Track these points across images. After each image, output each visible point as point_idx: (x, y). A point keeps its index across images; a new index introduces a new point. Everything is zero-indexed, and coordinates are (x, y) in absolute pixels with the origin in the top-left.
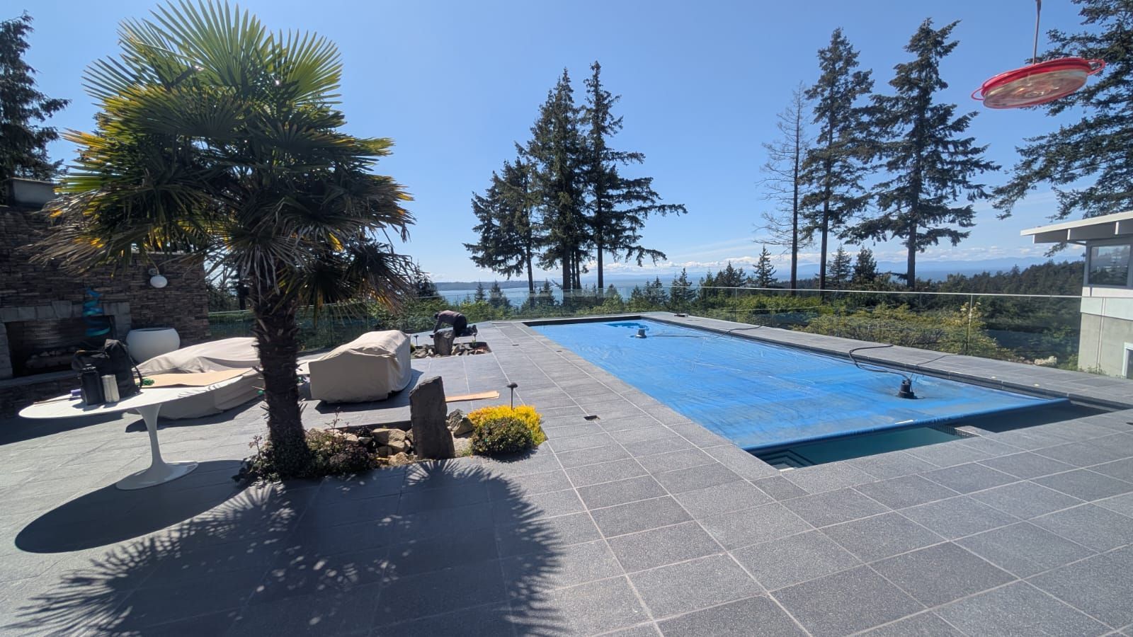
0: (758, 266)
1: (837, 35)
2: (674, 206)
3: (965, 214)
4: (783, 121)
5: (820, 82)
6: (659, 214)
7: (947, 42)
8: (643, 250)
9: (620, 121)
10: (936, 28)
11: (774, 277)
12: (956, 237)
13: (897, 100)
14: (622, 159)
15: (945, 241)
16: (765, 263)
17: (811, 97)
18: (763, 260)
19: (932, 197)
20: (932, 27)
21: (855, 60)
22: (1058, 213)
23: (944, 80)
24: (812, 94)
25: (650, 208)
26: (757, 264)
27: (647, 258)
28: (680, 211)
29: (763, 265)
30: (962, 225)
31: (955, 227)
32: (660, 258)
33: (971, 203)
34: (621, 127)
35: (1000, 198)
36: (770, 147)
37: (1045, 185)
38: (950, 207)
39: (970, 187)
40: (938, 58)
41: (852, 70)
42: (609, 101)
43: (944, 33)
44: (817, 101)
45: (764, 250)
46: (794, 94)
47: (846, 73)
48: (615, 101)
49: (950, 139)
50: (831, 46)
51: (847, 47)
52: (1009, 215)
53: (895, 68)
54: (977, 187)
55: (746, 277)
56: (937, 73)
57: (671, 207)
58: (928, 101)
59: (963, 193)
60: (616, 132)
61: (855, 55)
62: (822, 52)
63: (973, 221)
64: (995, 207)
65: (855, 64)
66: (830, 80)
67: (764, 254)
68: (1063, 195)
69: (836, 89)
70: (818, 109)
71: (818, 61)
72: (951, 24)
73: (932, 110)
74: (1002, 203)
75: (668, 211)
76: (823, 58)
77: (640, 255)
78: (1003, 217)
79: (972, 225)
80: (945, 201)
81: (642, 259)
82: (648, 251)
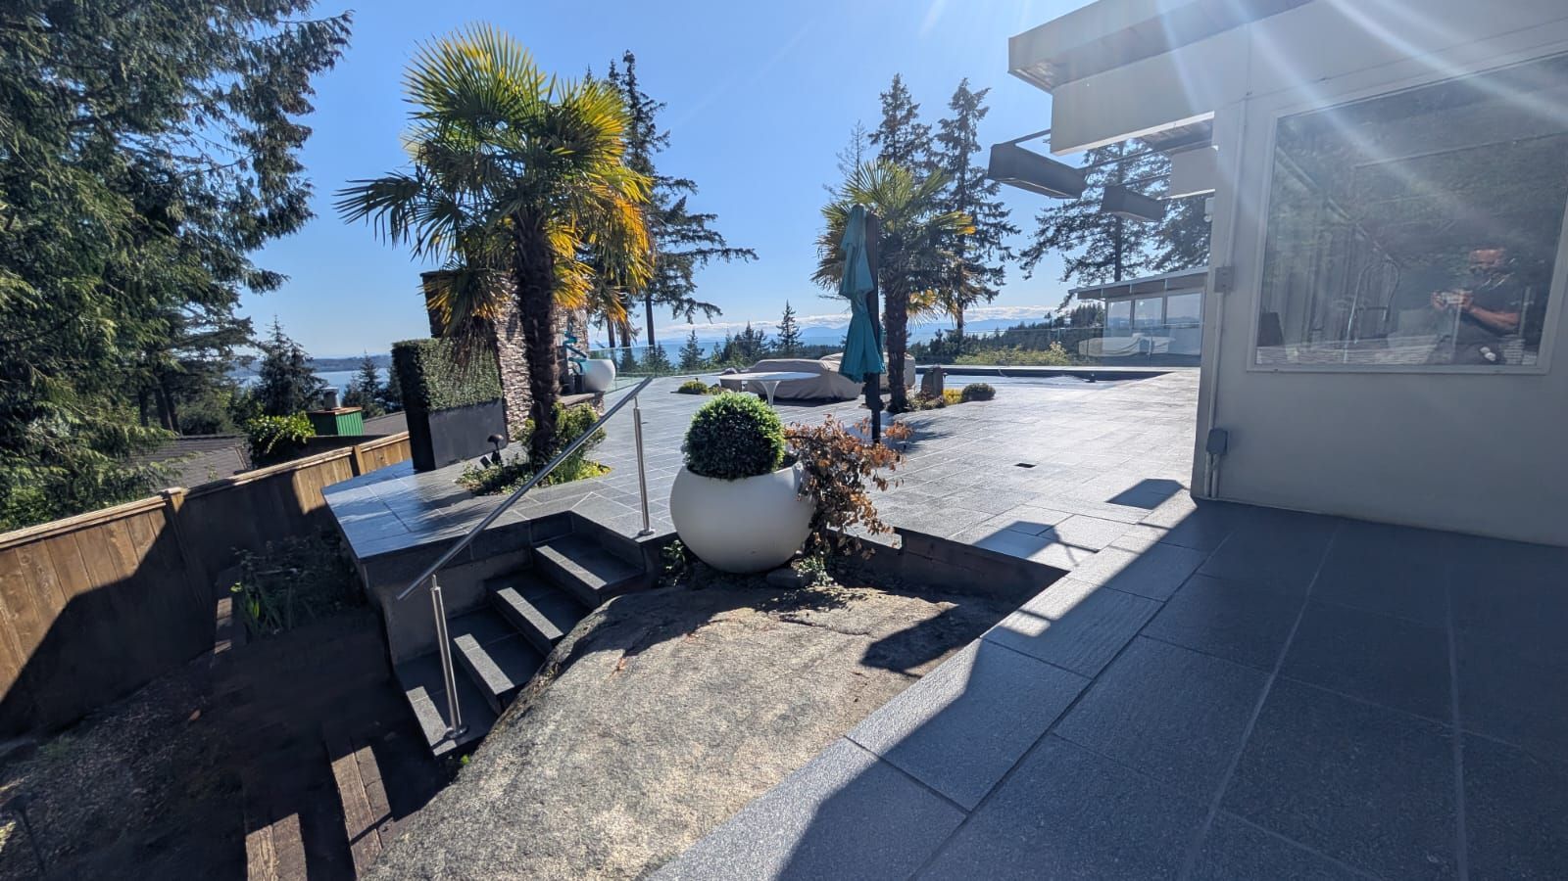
0: (783, 328)
1: (897, 82)
2: (741, 250)
3: (998, 273)
4: (843, 163)
5: (881, 127)
6: (723, 259)
7: (980, 107)
8: (695, 302)
9: (665, 136)
10: (972, 90)
11: (799, 340)
12: (990, 295)
13: (943, 155)
14: (670, 186)
15: (981, 298)
16: (790, 323)
17: (873, 143)
18: (787, 319)
19: (973, 256)
20: (968, 88)
21: (916, 111)
22: (1063, 276)
23: (978, 144)
24: (875, 139)
25: (711, 251)
26: (780, 325)
27: (699, 313)
28: (749, 257)
29: (787, 326)
30: (996, 284)
31: (991, 286)
32: (714, 313)
33: (1002, 263)
34: (667, 144)
35: (1025, 260)
36: (830, 190)
37: (1053, 250)
38: (987, 266)
39: (1000, 249)
40: (976, 121)
41: (913, 121)
42: (651, 109)
43: (980, 95)
44: (880, 146)
45: (788, 308)
46: (853, 134)
47: (907, 123)
48: (659, 110)
49: (986, 202)
50: (892, 91)
51: (907, 95)
52: (1030, 276)
53: (940, 122)
54: (1006, 248)
55: (767, 341)
56: (974, 135)
57: (737, 251)
58: (966, 162)
59: (996, 253)
60: (658, 151)
61: (916, 107)
62: (884, 96)
63: (1005, 280)
64: (1021, 268)
65: (916, 116)
66: (891, 125)
67: (788, 313)
68: (1068, 261)
69: (896, 138)
70: (882, 156)
71: (881, 106)
72: (984, 89)
73: (971, 171)
74: (1026, 264)
75: (733, 255)
76: (886, 103)
77: (691, 308)
78: (1027, 278)
79: (1003, 284)
80: (981, 261)
81: (692, 315)
82: (700, 305)
